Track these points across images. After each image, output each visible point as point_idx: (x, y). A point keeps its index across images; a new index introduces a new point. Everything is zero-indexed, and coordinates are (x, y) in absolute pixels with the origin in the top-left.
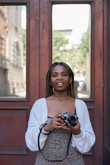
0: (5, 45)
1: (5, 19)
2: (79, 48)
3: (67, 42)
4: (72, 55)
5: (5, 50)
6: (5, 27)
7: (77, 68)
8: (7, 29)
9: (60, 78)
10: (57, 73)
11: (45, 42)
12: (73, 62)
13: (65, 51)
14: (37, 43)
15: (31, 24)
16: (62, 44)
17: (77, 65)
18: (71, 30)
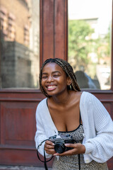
0: (29, 36)
1: (28, 9)
2: (106, 38)
3: (93, 32)
4: (98, 45)
5: (28, 41)
6: (29, 18)
7: (103, 59)
8: (31, 20)
9: (50, 80)
10: (46, 74)
11: (60, 27)
12: (99, 52)
13: (91, 41)
14: (51, 28)
15: (45, 7)
16: (88, 34)
17: (103, 55)
18: (96, 19)
